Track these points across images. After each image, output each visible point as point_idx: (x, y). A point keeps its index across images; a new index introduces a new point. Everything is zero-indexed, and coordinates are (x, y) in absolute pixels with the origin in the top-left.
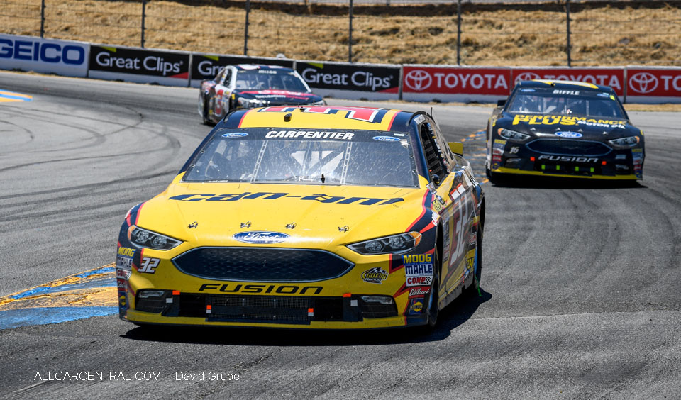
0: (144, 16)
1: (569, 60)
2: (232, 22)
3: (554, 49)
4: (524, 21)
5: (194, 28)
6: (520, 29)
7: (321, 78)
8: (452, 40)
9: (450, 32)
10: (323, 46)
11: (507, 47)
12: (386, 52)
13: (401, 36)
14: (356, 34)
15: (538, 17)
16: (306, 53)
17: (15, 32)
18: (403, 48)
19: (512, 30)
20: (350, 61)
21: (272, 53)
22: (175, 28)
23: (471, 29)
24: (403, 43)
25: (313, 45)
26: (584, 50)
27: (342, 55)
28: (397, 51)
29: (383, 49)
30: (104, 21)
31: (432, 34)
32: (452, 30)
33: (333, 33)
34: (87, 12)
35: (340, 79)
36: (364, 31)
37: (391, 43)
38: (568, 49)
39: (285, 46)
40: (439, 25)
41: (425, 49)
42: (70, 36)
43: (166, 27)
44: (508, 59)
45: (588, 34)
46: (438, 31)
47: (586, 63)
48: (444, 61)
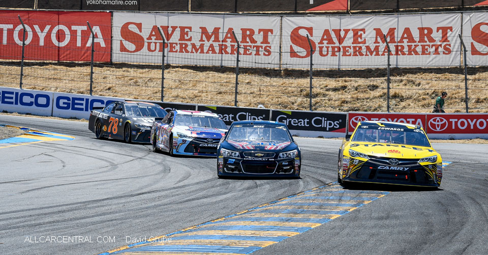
0: (163, 78)
1: (467, 108)
2: (227, 82)
3: (457, 100)
4: (436, 81)
5: (200, 87)
6: (432, 86)
7: (290, 122)
8: (385, 94)
9: (383, 88)
10: (292, 99)
11: (424, 99)
12: (337, 103)
13: (348, 91)
14: (315, 91)
15: (446, 78)
16: (280, 104)
17: (73, 91)
18: (349, 100)
19: (427, 87)
20: (310, 110)
21: (255, 104)
22: (186, 87)
23: (398, 86)
24: (349, 97)
25: (285, 99)
26: (478, 101)
27: (306, 105)
28: (344, 102)
29: (335, 101)
30: (136, 82)
31: (370, 90)
32: (385, 87)
33: (299, 89)
34: (124, 77)
35: (304, 122)
36: (321, 88)
37: (340, 96)
38: (466, 100)
39: (265, 99)
40: (375, 83)
41: (365, 100)
42: (111, 94)
43: (180, 86)
44: (425, 108)
45: (481, 89)
46: (374, 87)
47: (480, 110)
48: (378, 109)
